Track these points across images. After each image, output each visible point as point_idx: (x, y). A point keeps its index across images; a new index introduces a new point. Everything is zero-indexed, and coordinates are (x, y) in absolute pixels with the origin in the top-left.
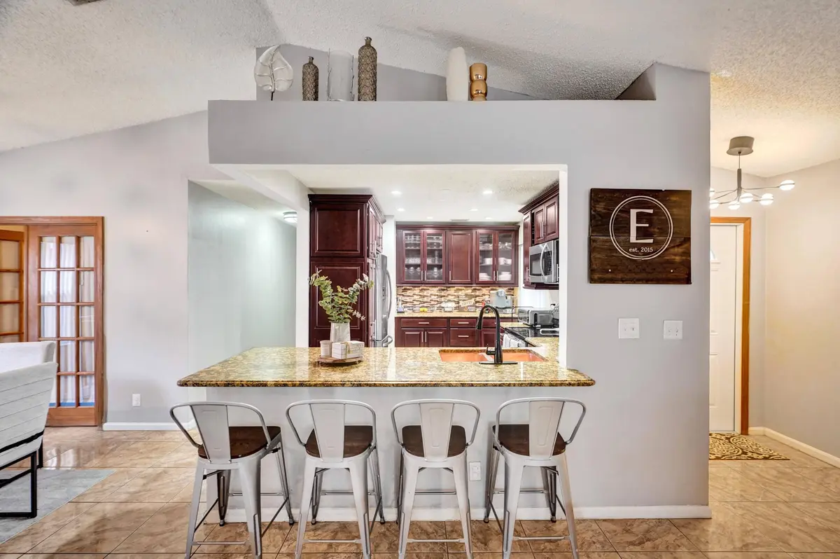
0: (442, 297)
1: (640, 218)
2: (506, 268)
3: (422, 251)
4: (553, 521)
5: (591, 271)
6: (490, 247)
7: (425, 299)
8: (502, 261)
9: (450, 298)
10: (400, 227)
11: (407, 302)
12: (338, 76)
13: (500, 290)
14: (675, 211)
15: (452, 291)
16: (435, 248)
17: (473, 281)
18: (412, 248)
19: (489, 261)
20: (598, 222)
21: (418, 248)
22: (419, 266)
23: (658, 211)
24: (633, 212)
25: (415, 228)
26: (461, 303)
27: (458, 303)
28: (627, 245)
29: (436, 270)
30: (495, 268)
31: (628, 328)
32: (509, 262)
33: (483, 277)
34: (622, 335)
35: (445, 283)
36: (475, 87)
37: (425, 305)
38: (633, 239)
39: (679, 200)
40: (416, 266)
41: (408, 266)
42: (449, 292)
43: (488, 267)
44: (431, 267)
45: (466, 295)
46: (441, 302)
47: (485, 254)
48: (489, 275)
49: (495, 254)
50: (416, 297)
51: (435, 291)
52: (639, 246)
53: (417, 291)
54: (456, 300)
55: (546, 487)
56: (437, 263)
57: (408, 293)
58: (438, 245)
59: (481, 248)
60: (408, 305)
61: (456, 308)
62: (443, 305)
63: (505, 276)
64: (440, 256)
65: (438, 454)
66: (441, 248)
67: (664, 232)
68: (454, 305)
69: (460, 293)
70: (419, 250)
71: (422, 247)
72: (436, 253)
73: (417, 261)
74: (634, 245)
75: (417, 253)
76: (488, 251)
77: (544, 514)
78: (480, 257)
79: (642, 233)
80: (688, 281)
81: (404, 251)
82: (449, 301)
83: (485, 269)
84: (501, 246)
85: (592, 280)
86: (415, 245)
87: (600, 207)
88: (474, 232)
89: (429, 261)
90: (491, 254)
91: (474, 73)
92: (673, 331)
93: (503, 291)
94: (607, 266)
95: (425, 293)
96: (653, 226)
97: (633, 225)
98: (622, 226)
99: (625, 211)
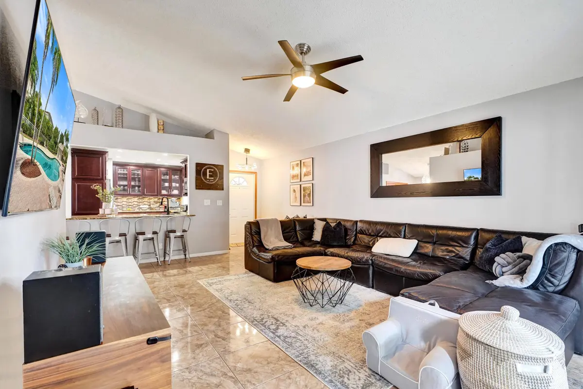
0: (140, 203)
1: (210, 172)
2: (176, 188)
3: (128, 178)
4: (186, 258)
5: (196, 186)
6: (168, 177)
7: (130, 204)
8: (174, 184)
9: (145, 203)
10: (115, 164)
11: (118, 206)
13: (173, 198)
14: (220, 171)
15: (146, 199)
16: (136, 176)
17: (158, 194)
18: (122, 176)
19: (167, 184)
20: (198, 172)
21: (125, 176)
22: (127, 186)
23: (215, 170)
24: (208, 170)
25: (123, 165)
26: (152, 206)
27: (150, 205)
28: (206, 179)
29: (137, 188)
30: (170, 187)
31: (207, 202)
32: (178, 185)
33: (164, 192)
34: (205, 204)
35: (142, 195)
36: (160, 126)
37: (130, 207)
38: (208, 177)
39: (220, 168)
40: (124, 186)
41: (120, 186)
42: (144, 200)
43: (167, 187)
44: (134, 187)
45: (154, 202)
46: (140, 206)
47: (165, 181)
48: (167, 191)
49: (170, 181)
50: (124, 203)
51: (136, 199)
52: (209, 179)
53: (125, 199)
54: (148, 204)
55: (183, 249)
56: (137, 184)
57: (119, 200)
58: (138, 175)
59: (163, 178)
60: (119, 207)
61: (148, 208)
62: (141, 207)
63: (176, 192)
64: (139, 181)
65: (149, 234)
66: (139, 177)
67: (217, 176)
68: (148, 206)
69: (151, 201)
70: (127, 178)
71: (128, 176)
72: (137, 179)
73: (125, 183)
74: (208, 179)
75: (125, 179)
76: (166, 180)
77: (183, 257)
78: (162, 182)
79: (210, 176)
80: (223, 190)
81: (117, 178)
82: (145, 204)
83: (165, 188)
84: (173, 177)
85: (196, 189)
86: (124, 174)
87: (198, 168)
88: (159, 169)
89: (133, 183)
90: (168, 181)
91: (159, 122)
92: (220, 203)
93: (174, 199)
94: (201, 185)
95: (130, 201)
96: (213, 174)
97: (208, 174)
98: (205, 174)
99: (206, 170)
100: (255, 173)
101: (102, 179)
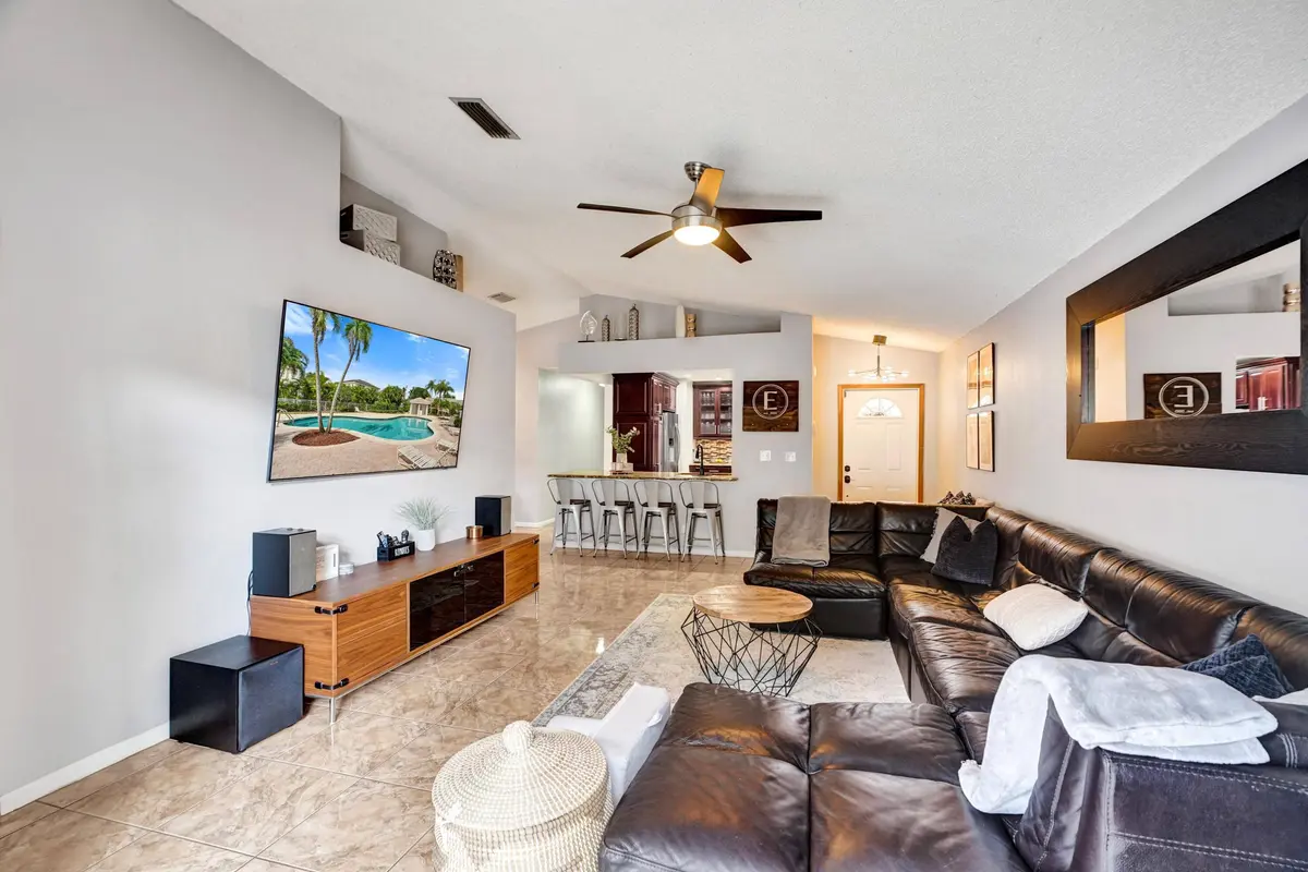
1: (770, 396)
3: (715, 408)
5: (744, 425)
7: (722, 452)
10: (695, 385)
12: (620, 328)
14: (790, 392)
16: (726, 405)
18: (707, 405)
20: (747, 399)
21: (712, 405)
22: (714, 421)
23: (780, 393)
24: (766, 394)
28: (763, 411)
29: (728, 425)
31: (766, 456)
34: (762, 459)
37: (722, 457)
38: (766, 408)
39: (792, 386)
40: (711, 421)
41: (705, 421)
44: (724, 422)
50: (713, 450)
52: (769, 412)
53: (714, 444)
56: (729, 418)
57: (707, 445)
60: (707, 456)
67: (783, 404)
71: (716, 404)
72: (728, 409)
73: (712, 416)
74: (767, 411)
75: (711, 409)
79: (770, 404)
80: (797, 430)
81: (699, 408)
85: (747, 430)
86: (709, 402)
87: (748, 391)
89: (722, 417)
92: (791, 457)
94: (752, 423)
95: (722, 446)
96: (777, 401)
97: (766, 400)
98: (760, 401)
99: (762, 393)
100: (921, 386)
101: (647, 415)
